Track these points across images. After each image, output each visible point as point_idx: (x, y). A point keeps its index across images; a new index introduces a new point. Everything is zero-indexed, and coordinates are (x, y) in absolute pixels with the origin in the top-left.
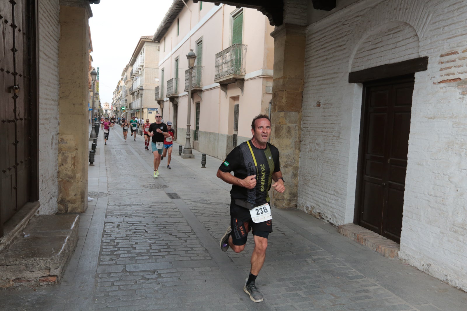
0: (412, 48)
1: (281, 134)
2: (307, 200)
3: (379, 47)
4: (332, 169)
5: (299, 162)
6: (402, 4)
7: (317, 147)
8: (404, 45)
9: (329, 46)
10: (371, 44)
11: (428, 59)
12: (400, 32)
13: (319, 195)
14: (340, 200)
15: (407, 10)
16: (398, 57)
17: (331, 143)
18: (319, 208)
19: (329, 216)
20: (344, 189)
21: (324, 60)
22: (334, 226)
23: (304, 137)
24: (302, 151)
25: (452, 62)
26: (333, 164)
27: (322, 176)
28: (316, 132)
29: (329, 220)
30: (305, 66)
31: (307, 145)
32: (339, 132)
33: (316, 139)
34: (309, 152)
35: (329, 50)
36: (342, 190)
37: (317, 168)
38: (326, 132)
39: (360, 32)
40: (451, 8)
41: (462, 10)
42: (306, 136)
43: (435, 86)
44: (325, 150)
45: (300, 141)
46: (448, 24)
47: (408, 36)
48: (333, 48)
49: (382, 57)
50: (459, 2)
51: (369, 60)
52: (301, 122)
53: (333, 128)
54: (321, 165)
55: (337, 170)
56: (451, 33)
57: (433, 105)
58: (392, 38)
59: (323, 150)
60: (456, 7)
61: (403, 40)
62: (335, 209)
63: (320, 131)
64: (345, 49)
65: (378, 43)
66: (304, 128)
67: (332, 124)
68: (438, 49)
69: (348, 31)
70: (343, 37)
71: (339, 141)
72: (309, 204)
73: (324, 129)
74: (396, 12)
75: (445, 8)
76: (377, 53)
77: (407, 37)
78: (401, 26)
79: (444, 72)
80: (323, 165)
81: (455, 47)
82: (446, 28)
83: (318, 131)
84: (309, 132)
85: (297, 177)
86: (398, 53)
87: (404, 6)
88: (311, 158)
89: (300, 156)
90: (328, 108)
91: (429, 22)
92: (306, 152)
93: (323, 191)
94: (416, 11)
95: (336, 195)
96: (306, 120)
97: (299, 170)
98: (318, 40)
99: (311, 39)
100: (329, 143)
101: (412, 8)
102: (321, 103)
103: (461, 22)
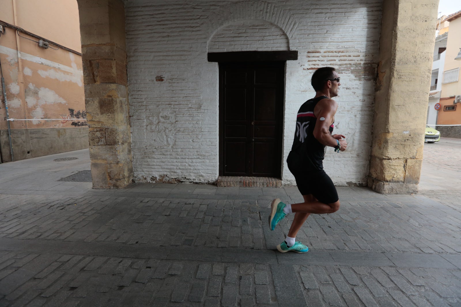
0: (280, 43)
1: (115, 108)
2: (152, 171)
3: (244, 37)
4: (192, 137)
5: (131, 138)
6: (269, 9)
7: (162, 120)
8: (271, 40)
9: (171, 24)
10: (233, 33)
11: (298, 53)
12: (266, 29)
13: (174, 163)
14: (208, 161)
15: (274, 15)
16: (266, 47)
17: (186, 114)
18: (175, 174)
19: (192, 177)
20: (212, 151)
21: (163, 37)
22: (200, 184)
23: (136, 112)
24: (134, 126)
25: (317, 57)
26: (192, 133)
27: (175, 144)
28: (159, 105)
29: (192, 181)
30: (127, 38)
31: (144, 119)
32: (199, 104)
33: (160, 112)
34: (147, 126)
35: (172, 28)
36: (210, 153)
37: (165, 139)
38: (178, 105)
39: (219, 19)
40: (313, 24)
41: (321, 27)
42: (139, 111)
43: (305, 71)
44: (176, 122)
45: (130, 116)
46: (311, 33)
47: (275, 34)
48: (178, 27)
49: (248, 44)
50: (319, 22)
51: (232, 45)
52: (128, 97)
53: (188, 101)
54: (173, 135)
55: (200, 137)
56: (314, 39)
57: (305, 83)
58: (258, 32)
59: (174, 121)
60: (316, 24)
61: (270, 36)
62: (201, 170)
63: (166, 105)
64: (199, 30)
65: (241, 33)
66: (136, 103)
67: (186, 97)
68: (306, 47)
69: (201, 16)
70: (194, 19)
71: (198, 112)
72: (157, 175)
73: (172, 102)
74: (263, 13)
75: (309, 22)
76: (243, 41)
77: (273, 35)
78: (267, 25)
79: (311, 63)
80: (175, 135)
81: (318, 49)
82: (311, 36)
83: (163, 105)
84: (144, 107)
85: (131, 152)
86: (266, 44)
87: (270, 11)
88: (153, 132)
89: (131, 131)
90: (178, 83)
91: (296, 28)
92: (142, 127)
93: (180, 158)
94: (282, 17)
95: (200, 158)
96: (139, 95)
97: (132, 145)
98: (150, 15)
99: (135, 12)
100: (183, 115)
101: (279, 14)
102: (164, 77)
103: (321, 34)
